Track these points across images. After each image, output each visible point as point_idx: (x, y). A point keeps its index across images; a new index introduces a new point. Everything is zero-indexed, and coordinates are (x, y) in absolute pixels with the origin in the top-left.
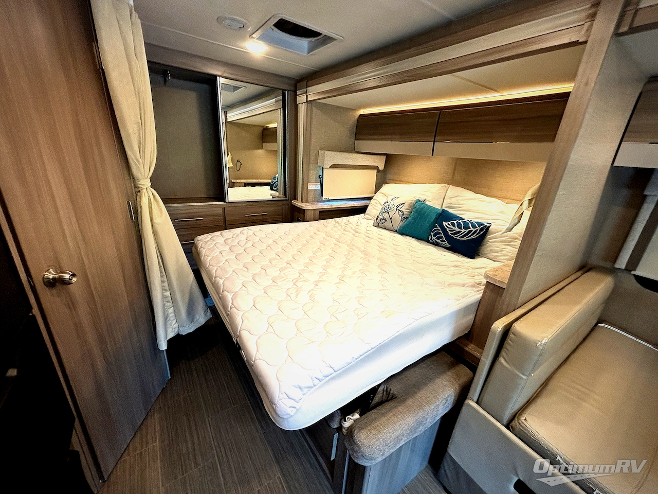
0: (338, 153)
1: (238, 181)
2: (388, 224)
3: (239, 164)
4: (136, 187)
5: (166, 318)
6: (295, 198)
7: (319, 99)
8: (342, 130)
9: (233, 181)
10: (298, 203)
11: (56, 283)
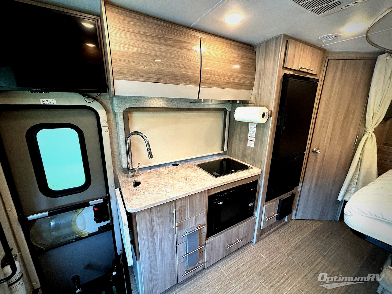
4: (365, 132)
11: (315, 152)
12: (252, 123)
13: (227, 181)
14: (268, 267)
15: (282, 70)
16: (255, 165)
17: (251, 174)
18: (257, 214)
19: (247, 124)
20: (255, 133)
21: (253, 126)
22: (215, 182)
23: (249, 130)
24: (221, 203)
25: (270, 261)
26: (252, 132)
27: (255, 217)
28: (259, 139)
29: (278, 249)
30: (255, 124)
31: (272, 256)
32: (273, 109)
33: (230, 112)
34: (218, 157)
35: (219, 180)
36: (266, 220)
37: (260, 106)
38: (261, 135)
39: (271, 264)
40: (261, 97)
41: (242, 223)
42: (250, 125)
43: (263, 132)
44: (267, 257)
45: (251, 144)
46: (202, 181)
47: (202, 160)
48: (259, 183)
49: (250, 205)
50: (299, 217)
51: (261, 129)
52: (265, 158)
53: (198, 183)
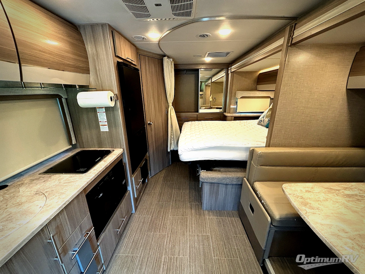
0: (245, 92)
1: (213, 106)
2: (262, 123)
3: (215, 99)
4: (168, 106)
5: (171, 144)
6: (225, 112)
7: (236, 70)
8: (248, 82)
9: (211, 106)
10: (226, 114)
11: (150, 124)
12: (99, 108)
13: (99, 171)
14: (151, 220)
15: (115, 58)
16: (115, 147)
17: (117, 155)
18: (130, 188)
19: (93, 110)
20: (105, 117)
21: (102, 110)
22: (89, 177)
23: (98, 115)
24: (101, 195)
25: (150, 215)
26: (102, 117)
27: (129, 191)
28: (111, 122)
29: (151, 204)
30: (103, 109)
31: (150, 211)
32: (117, 93)
33: (66, 99)
34: (68, 154)
35: (91, 174)
36: (138, 188)
37: (103, 90)
38: (112, 118)
39: (152, 217)
40: (101, 82)
41: (121, 203)
42: (98, 110)
43: (114, 115)
44: (148, 215)
45: (104, 129)
46: (70, 184)
47: (47, 165)
48: (124, 160)
49: (123, 183)
50: (153, 175)
51: (111, 112)
52: (123, 137)
53: (66, 188)
